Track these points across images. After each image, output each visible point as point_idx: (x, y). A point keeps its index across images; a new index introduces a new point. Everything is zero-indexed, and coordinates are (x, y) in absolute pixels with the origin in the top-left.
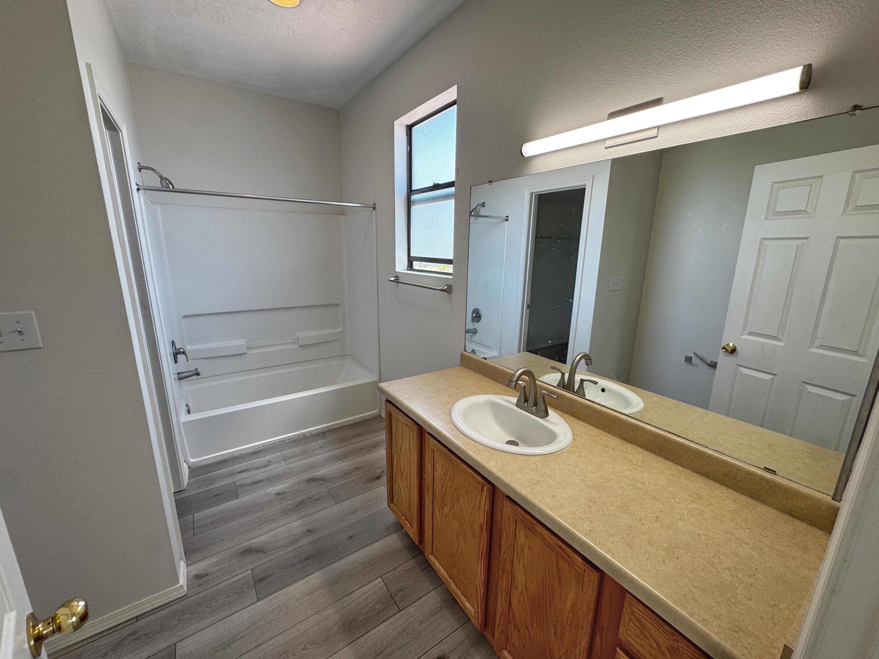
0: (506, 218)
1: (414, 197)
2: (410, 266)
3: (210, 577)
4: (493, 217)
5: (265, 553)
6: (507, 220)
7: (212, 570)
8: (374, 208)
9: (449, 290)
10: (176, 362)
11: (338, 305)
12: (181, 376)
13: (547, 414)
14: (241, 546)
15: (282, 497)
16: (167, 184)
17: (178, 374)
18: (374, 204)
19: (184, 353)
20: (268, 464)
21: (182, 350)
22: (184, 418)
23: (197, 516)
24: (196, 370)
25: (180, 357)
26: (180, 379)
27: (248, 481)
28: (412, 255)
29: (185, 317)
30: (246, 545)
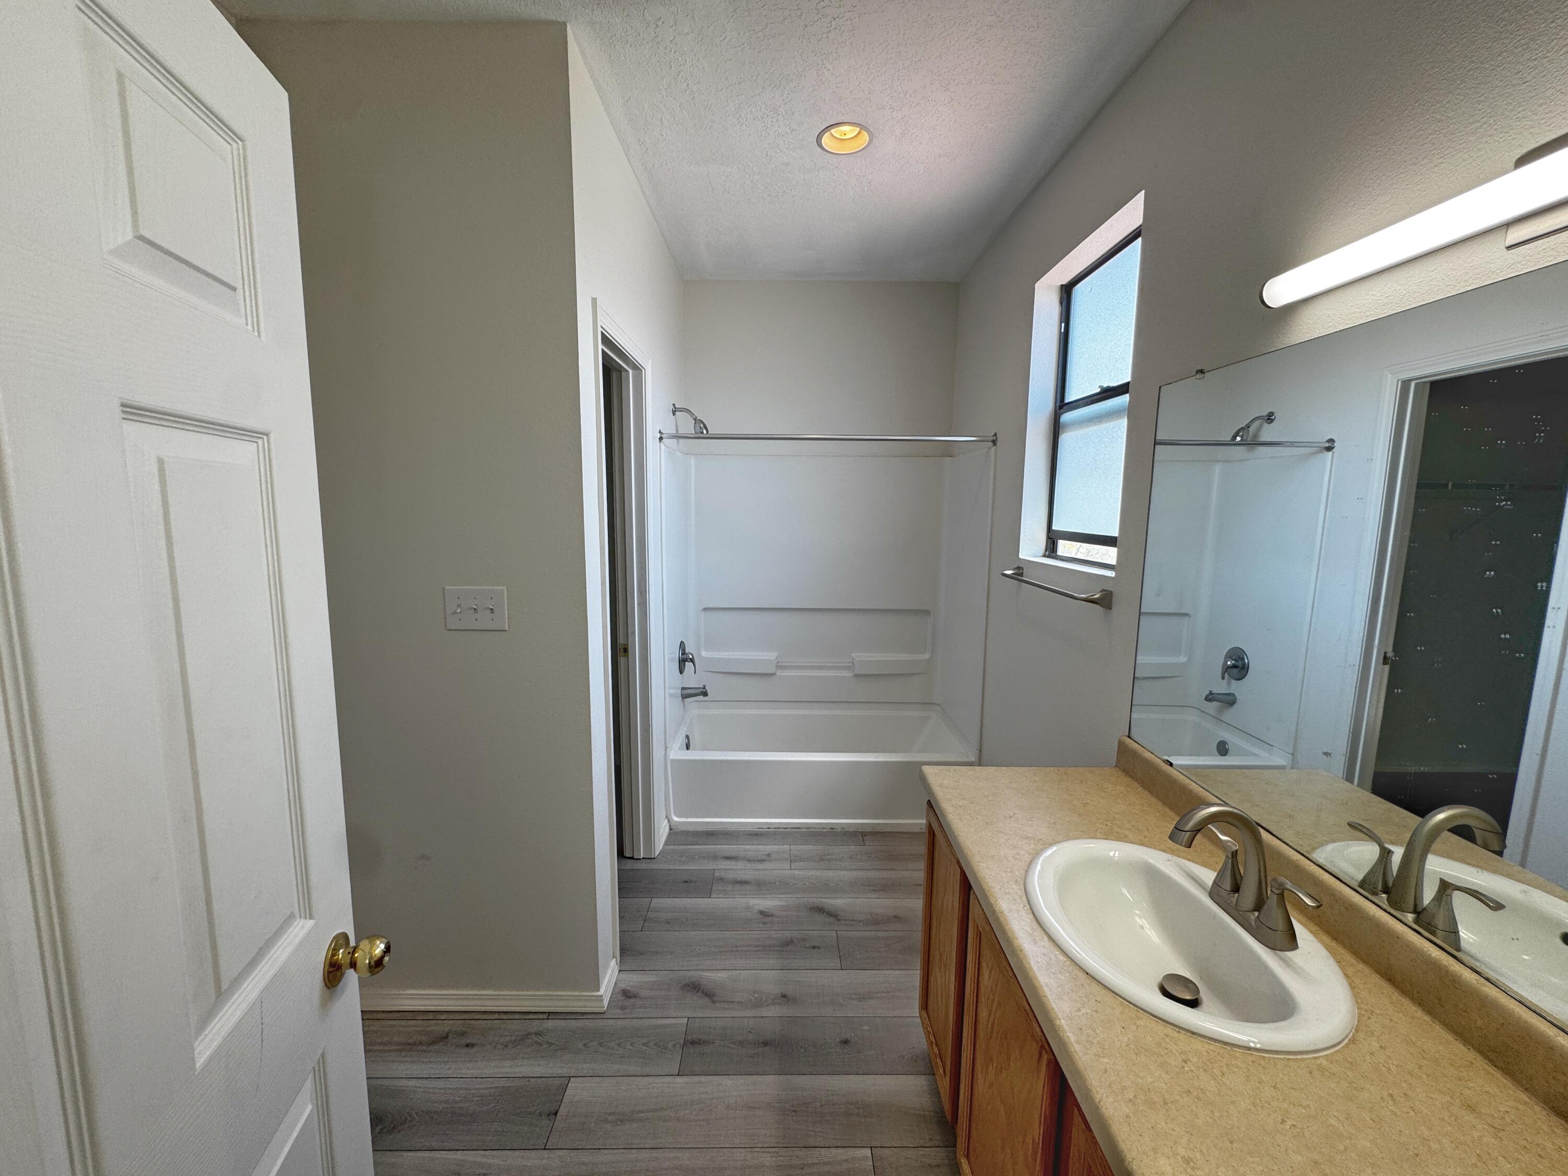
0: (1327, 445)
1: (1067, 417)
2: (1051, 549)
3: (638, 1002)
4: (1292, 444)
5: (714, 1002)
6: (1329, 449)
7: (643, 993)
8: (994, 442)
9: (1105, 601)
10: (681, 672)
11: (926, 613)
12: (686, 694)
13: (1292, 941)
14: (689, 974)
15: (767, 919)
16: (701, 428)
17: (683, 689)
18: (995, 435)
19: (692, 661)
20: (764, 857)
21: (691, 657)
22: (677, 753)
23: (657, 902)
24: (704, 688)
25: (689, 665)
26: (684, 697)
27: (731, 875)
28: (1054, 528)
29: (705, 609)
30: (694, 975)
